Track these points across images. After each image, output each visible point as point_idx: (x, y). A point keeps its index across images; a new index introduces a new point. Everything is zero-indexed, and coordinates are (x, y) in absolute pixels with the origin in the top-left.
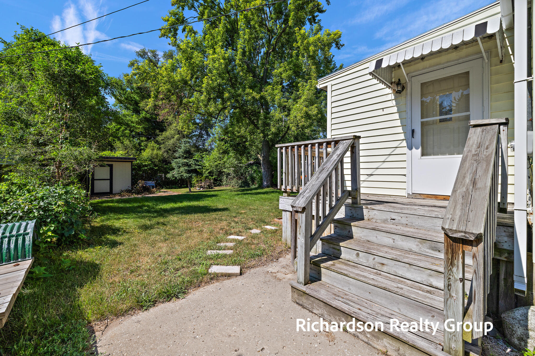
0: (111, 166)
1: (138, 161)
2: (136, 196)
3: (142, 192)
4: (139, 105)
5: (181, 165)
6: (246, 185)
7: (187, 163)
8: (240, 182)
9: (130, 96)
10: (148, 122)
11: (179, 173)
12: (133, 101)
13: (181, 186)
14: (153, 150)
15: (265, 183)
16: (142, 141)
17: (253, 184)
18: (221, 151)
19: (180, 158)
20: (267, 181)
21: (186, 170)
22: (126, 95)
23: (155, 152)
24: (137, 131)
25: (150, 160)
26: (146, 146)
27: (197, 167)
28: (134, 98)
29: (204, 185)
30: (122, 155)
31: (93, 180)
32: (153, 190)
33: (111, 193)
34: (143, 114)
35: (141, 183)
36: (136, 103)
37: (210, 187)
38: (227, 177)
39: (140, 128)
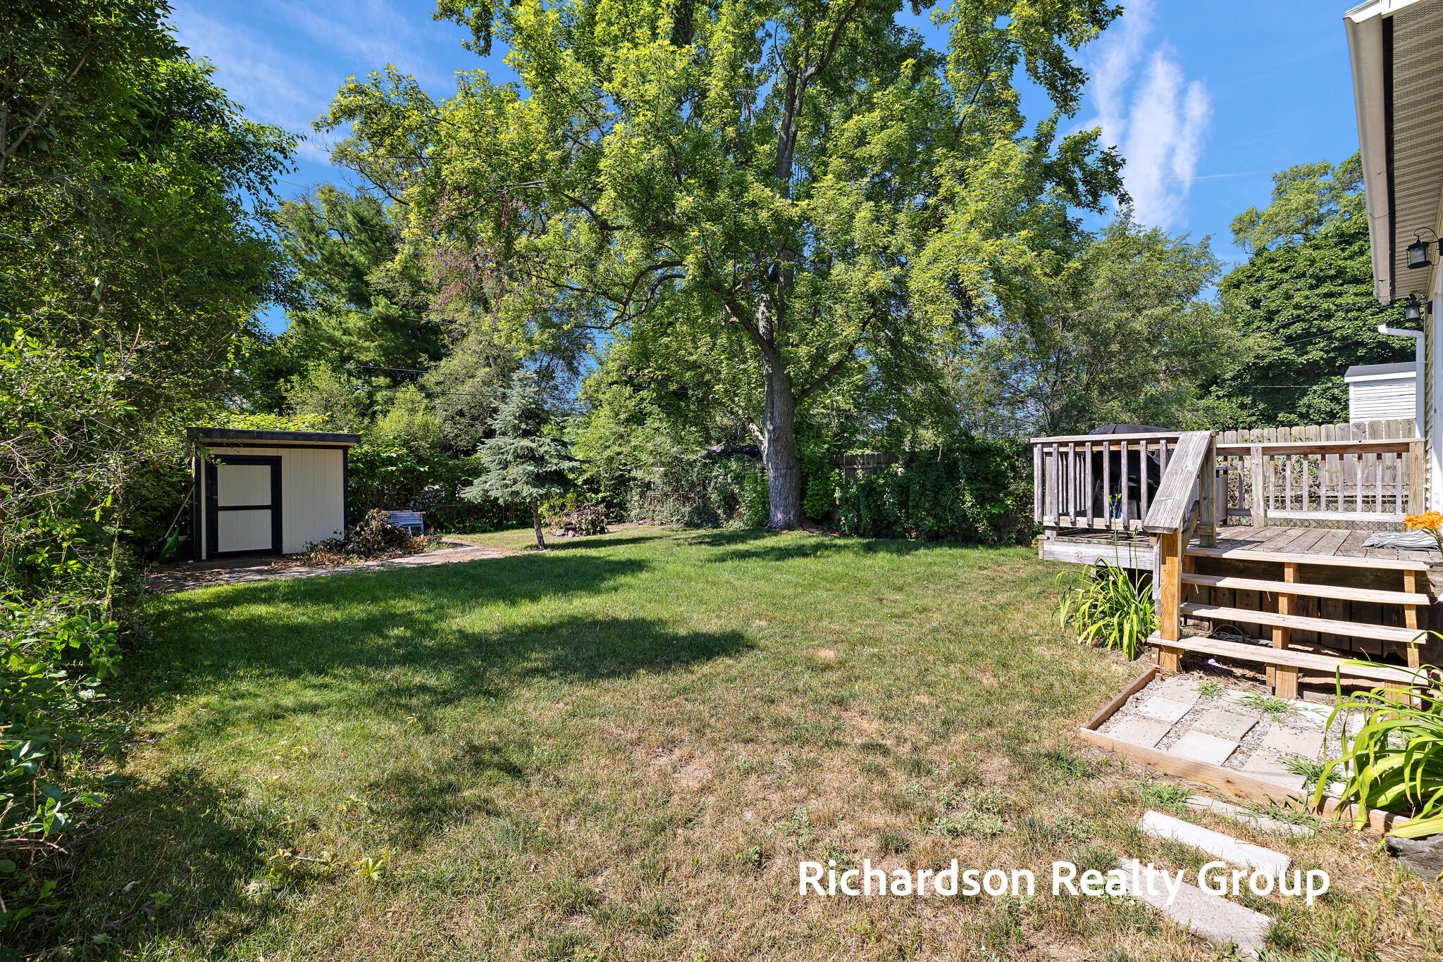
0: (275, 463)
1: (366, 448)
2: (362, 563)
3: (382, 550)
4: (366, 278)
5: (510, 458)
6: (708, 521)
7: (532, 450)
8: (687, 509)
9: (339, 253)
10: (394, 331)
11: (506, 486)
12: (349, 265)
13: (500, 522)
14: (413, 411)
15: (780, 516)
16: (379, 388)
17: (730, 516)
18: (623, 416)
19: (504, 434)
20: (785, 507)
21: (529, 474)
22: (328, 248)
23: (419, 418)
24: (362, 358)
25: (405, 444)
26: (391, 401)
27: (566, 465)
28: (352, 256)
29: (580, 522)
30: (313, 426)
31: (213, 508)
32: (418, 539)
33: (276, 552)
34: (381, 306)
35: (376, 519)
36: (358, 274)
37: (597, 527)
38: (642, 495)
39: (370, 352)
